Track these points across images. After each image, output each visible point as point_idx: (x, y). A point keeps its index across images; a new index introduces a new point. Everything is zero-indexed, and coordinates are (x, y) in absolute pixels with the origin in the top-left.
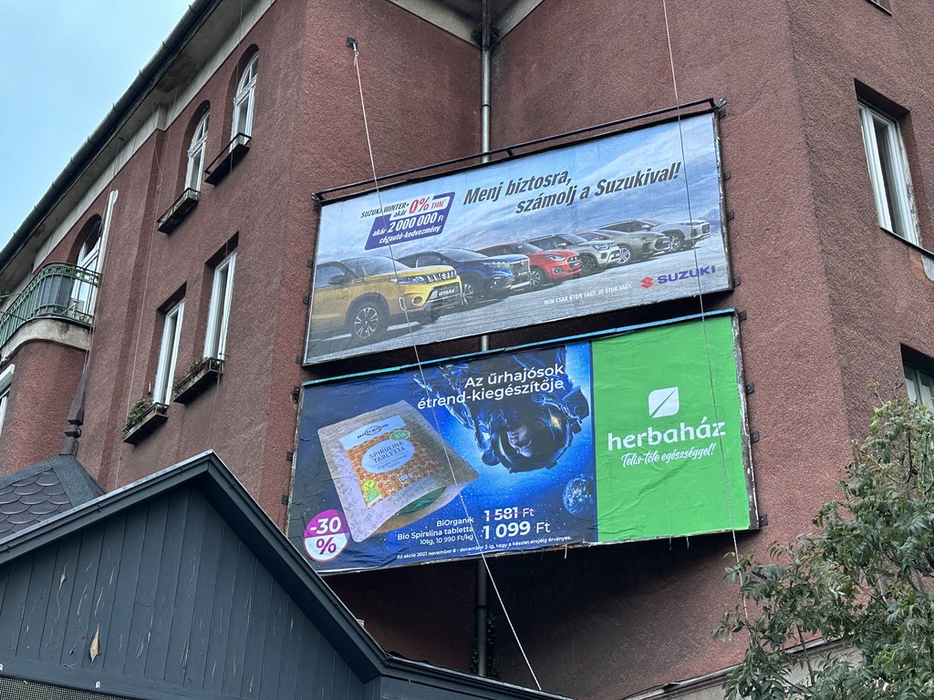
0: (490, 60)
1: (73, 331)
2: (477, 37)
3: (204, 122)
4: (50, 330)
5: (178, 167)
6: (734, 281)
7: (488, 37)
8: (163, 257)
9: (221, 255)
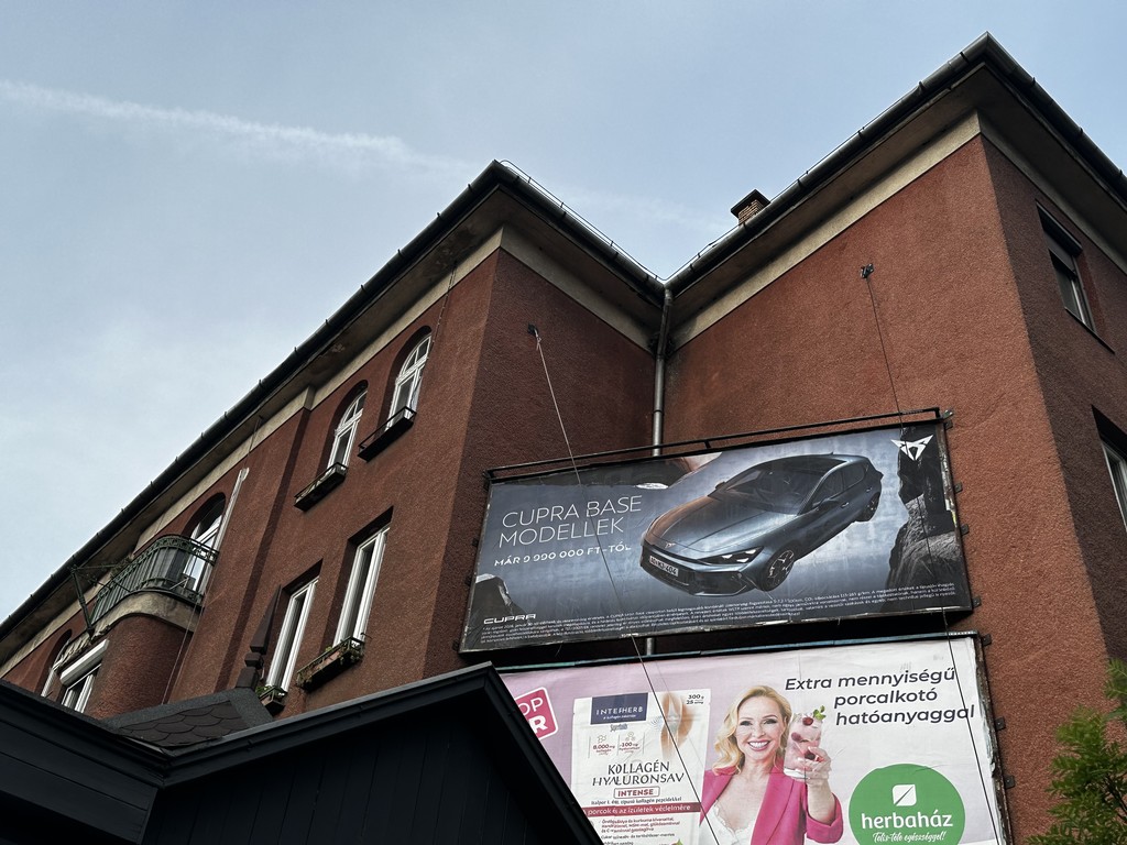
0: (665, 369)
1: (179, 608)
2: (654, 348)
3: (356, 403)
4: (156, 604)
5: (322, 445)
6: (972, 602)
7: (664, 346)
8: (296, 534)
9: (367, 532)
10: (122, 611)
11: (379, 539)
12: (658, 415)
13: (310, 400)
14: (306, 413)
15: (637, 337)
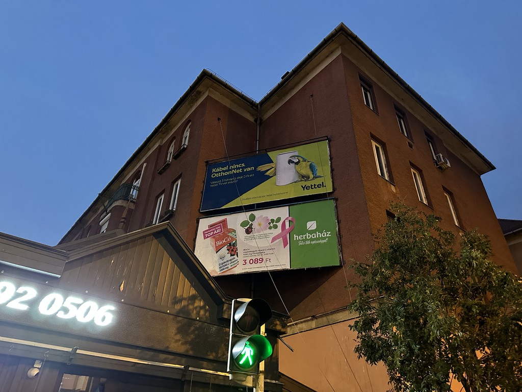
0: (260, 128)
1: (129, 203)
2: (256, 121)
3: (173, 143)
4: (122, 203)
5: (165, 155)
6: (334, 189)
7: (259, 121)
8: (159, 181)
9: (176, 180)
10: (113, 205)
11: (179, 182)
12: (258, 142)
13: (161, 142)
14: (160, 147)
15: (251, 119)
